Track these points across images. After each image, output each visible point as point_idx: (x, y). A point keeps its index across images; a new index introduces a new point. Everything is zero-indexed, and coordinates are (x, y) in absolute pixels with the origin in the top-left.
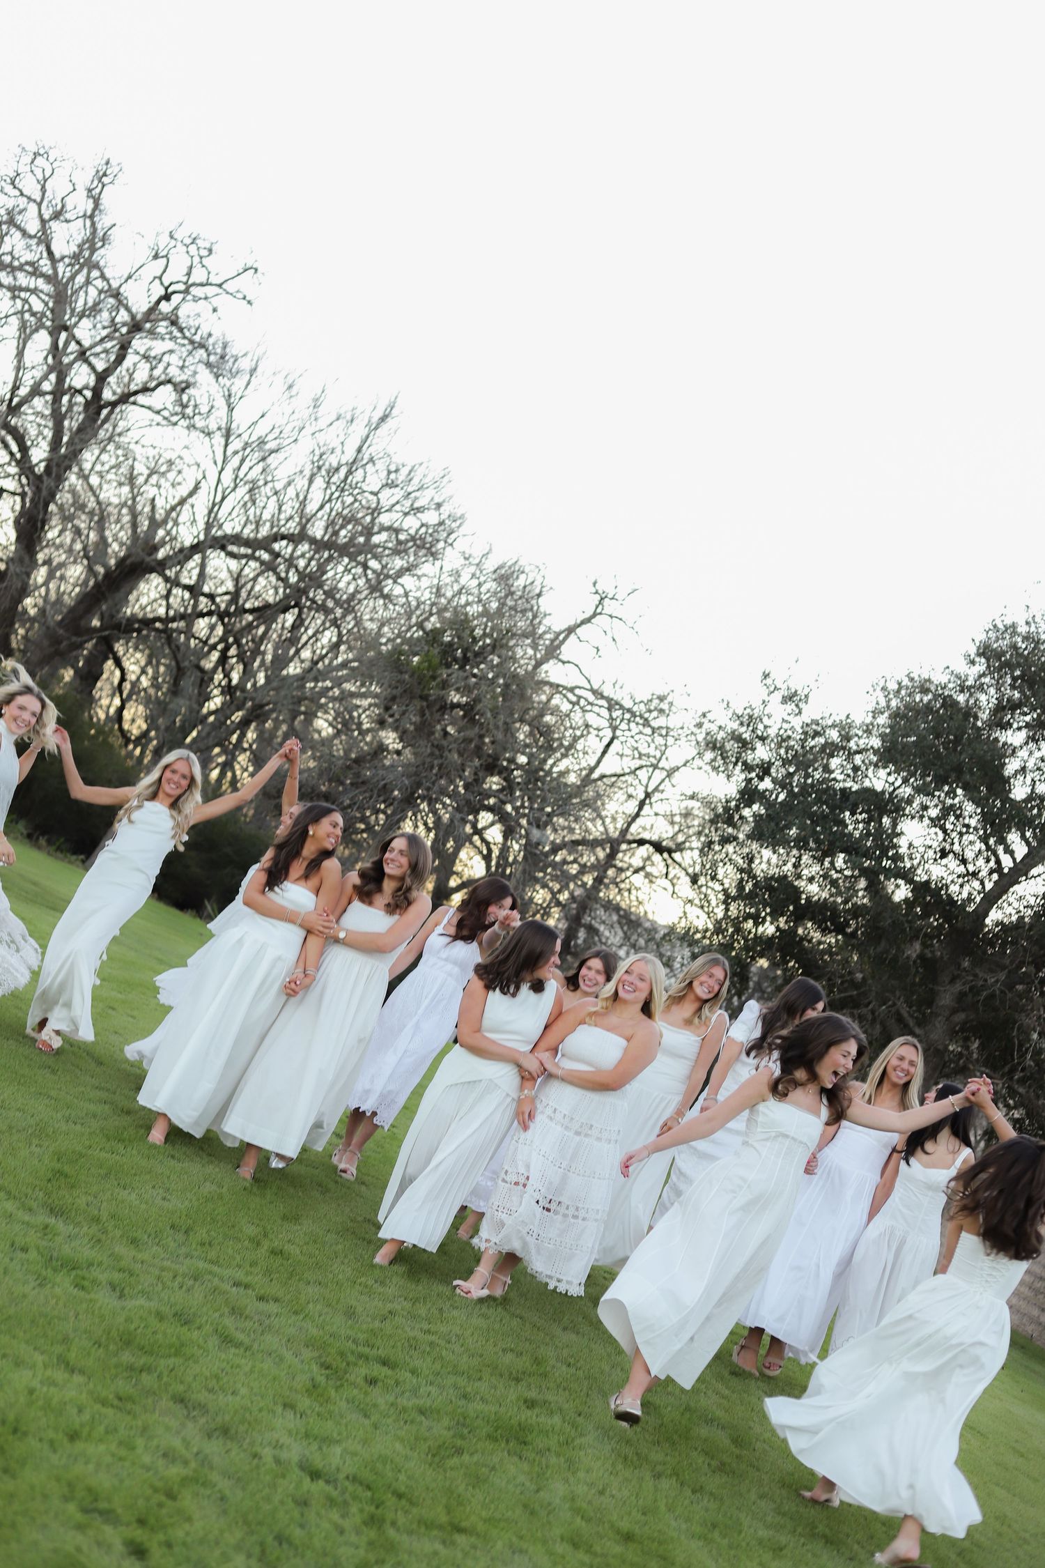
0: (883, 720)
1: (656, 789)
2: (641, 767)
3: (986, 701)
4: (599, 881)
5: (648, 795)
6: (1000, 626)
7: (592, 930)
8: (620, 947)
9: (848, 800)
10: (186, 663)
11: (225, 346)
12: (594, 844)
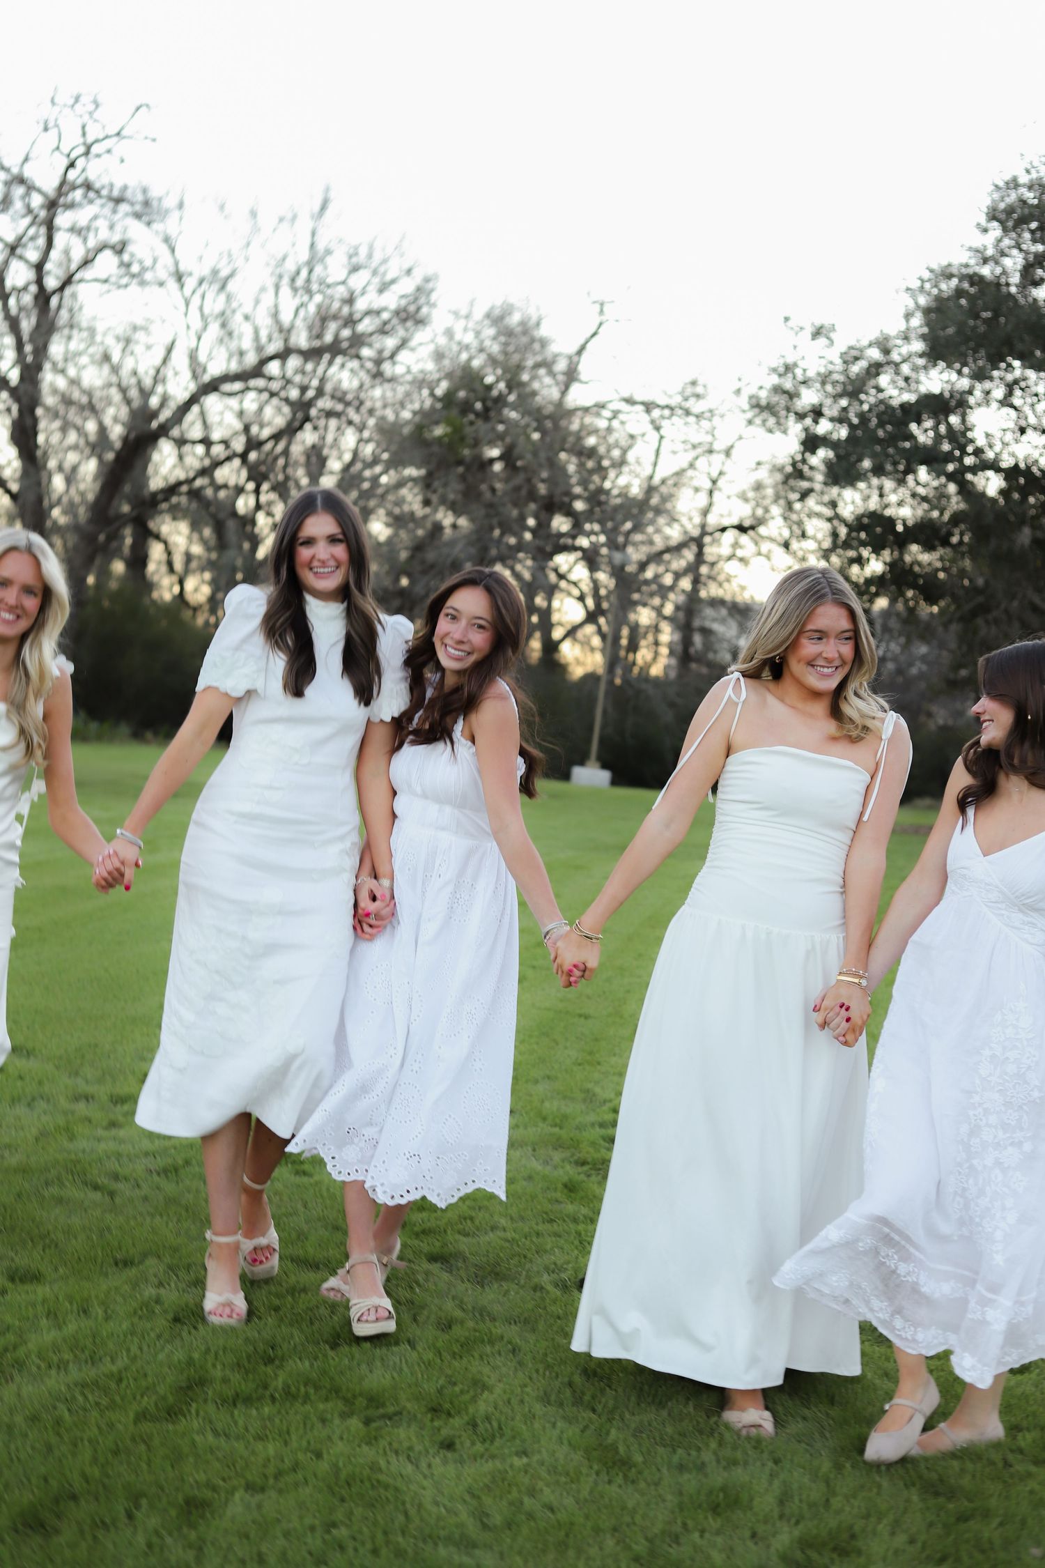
0: (917, 321)
1: (721, 473)
2: (697, 458)
3: (1014, 263)
4: (696, 582)
5: (714, 482)
6: (1001, 184)
7: (706, 632)
8: (738, 637)
9: (911, 412)
10: (223, 515)
11: (145, 191)
12: (677, 549)
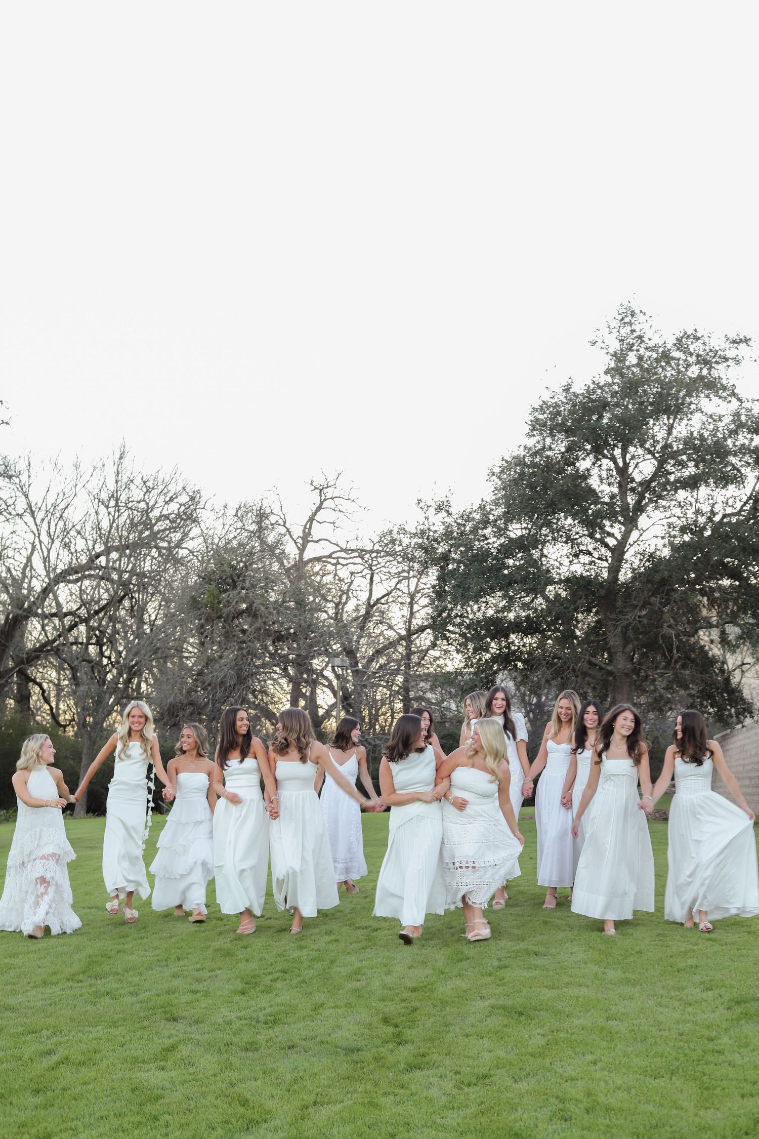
2: (399, 583)
6: (537, 407)
10: (76, 663)
11: (4, 457)
12: (394, 645)
